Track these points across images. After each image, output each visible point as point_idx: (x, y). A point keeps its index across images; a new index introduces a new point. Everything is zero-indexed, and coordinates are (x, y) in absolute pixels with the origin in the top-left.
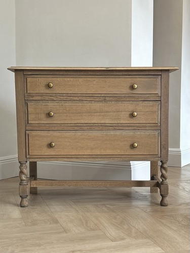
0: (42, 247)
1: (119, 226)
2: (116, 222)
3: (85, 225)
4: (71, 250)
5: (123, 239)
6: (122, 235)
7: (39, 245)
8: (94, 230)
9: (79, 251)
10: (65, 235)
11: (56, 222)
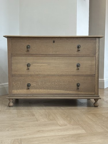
0: (24, 128)
1: (65, 118)
2: (64, 116)
3: (48, 118)
4: (38, 130)
5: (66, 125)
6: (66, 123)
7: (22, 127)
8: (52, 120)
9: (42, 131)
10: (36, 122)
11: (33, 115)
